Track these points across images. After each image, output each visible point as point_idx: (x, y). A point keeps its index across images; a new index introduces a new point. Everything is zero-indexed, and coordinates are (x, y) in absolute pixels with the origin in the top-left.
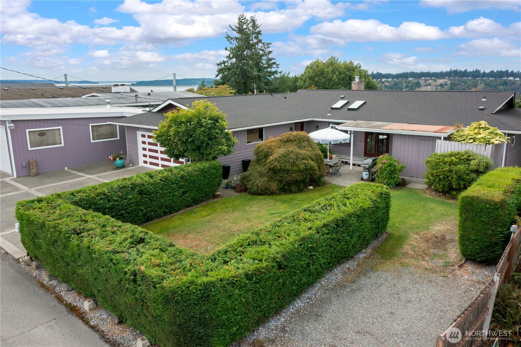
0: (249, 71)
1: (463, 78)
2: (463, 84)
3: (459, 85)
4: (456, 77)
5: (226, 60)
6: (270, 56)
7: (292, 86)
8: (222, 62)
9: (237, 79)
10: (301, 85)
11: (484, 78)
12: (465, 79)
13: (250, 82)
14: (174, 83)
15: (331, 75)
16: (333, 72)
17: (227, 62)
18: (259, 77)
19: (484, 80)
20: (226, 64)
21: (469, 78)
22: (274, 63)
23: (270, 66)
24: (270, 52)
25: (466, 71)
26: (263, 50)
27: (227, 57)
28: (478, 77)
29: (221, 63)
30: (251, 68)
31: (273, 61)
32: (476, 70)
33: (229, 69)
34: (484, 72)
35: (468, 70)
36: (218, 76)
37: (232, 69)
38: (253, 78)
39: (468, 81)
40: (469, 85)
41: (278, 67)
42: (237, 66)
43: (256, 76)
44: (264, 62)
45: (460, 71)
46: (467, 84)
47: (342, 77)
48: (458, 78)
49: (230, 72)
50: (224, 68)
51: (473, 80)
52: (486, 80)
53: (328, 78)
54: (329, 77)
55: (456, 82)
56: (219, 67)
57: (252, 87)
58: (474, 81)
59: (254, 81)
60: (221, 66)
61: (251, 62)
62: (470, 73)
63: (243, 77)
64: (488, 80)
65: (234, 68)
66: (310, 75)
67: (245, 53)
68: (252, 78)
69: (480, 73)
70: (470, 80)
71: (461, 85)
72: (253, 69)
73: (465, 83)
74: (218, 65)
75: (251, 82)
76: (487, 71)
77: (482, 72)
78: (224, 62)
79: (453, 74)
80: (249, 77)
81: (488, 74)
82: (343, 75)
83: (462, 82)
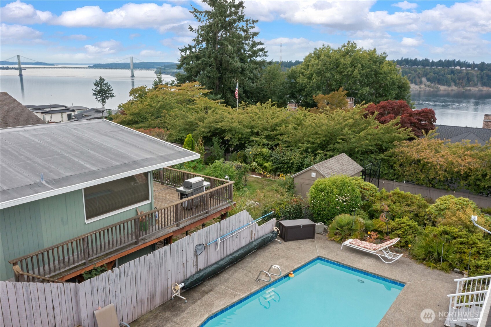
0: (228, 61)
1: (414, 67)
2: (413, 72)
3: (410, 73)
4: (407, 66)
5: (193, 44)
6: (256, 39)
7: (286, 83)
8: (188, 47)
9: (209, 73)
10: (303, 83)
11: (433, 67)
12: (416, 68)
13: (228, 77)
14: (132, 67)
15: (351, 69)
16: (353, 65)
17: (195, 47)
18: (243, 70)
19: (433, 69)
20: (193, 50)
21: (419, 66)
22: (262, 50)
23: (255, 54)
24: (255, 34)
25: (416, 60)
26: (245, 31)
27: (194, 40)
28: (427, 66)
29: (186, 49)
30: (230, 57)
31: (260, 47)
32: (426, 59)
33: (197, 58)
34: (433, 61)
35: (418, 59)
36: (182, 68)
37: (202, 58)
38: (234, 71)
39: (418, 70)
40: (419, 73)
41: (266, 56)
42: (210, 53)
43: (238, 68)
44: (246, 47)
45: (411, 60)
46: (418, 73)
47: (366, 72)
48: (409, 66)
49: (200, 62)
50: (190, 56)
51: (423, 68)
52: (434, 69)
53: (346, 73)
54: (348, 72)
55: (407, 70)
56: (183, 54)
57: (232, 84)
58: (423, 70)
59: (236, 75)
60: (186, 53)
61: (230, 47)
62: (420, 61)
63: (218, 69)
64: (436, 69)
65: (204, 55)
66: (319, 69)
67: (219, 34)
68: (231, 72)
69: (430, 62)
70: (419, 69)
71: (412, 73)
72: (233, 58)
73: (415, 71)
74: (182, 51)
75: (231, 77)
76: (436, 60)
77: (431, 61)
78: (190, 48)
79: (404, 63)
80: (226, 69)
81: (437, 62)
82: (368, 70)
83: (412, 71)
